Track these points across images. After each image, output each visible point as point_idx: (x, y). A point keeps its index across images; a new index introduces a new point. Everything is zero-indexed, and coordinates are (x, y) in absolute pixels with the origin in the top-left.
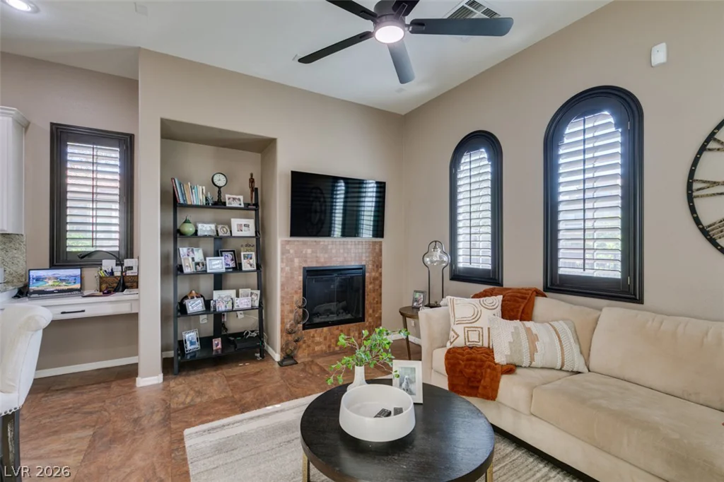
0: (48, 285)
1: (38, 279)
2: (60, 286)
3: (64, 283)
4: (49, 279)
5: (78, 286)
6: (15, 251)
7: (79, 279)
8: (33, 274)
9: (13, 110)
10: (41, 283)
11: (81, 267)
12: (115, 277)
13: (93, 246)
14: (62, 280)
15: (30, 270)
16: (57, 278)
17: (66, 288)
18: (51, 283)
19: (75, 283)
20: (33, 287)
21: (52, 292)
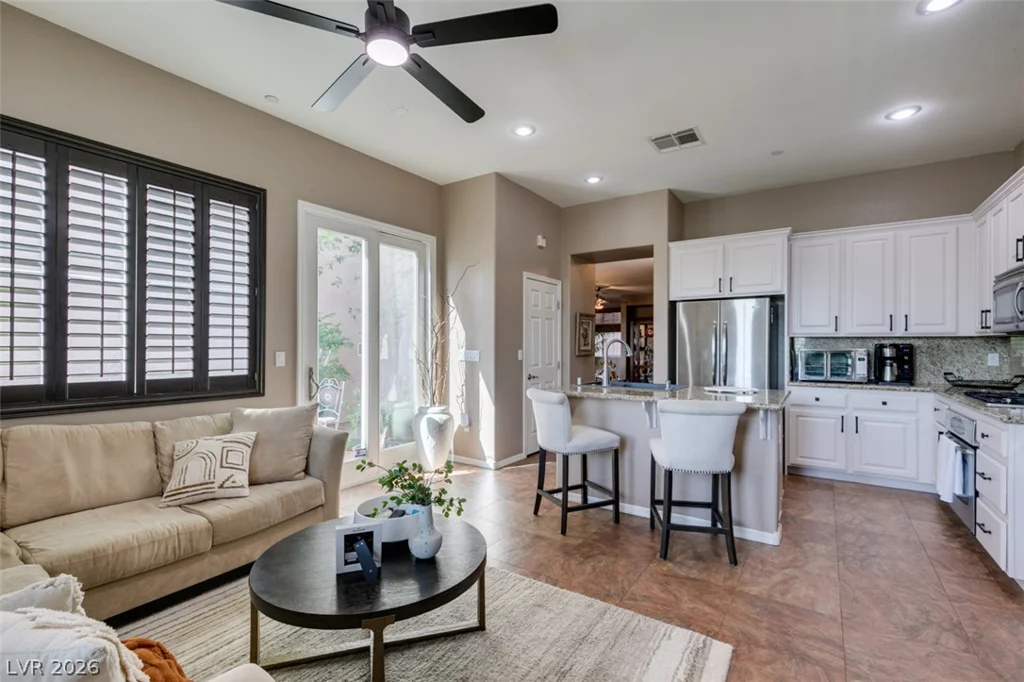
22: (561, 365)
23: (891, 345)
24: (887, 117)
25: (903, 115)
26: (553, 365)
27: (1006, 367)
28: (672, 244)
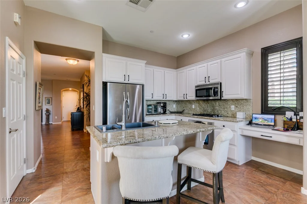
0: (259, 121)
1: (256, 118)
2: (264, 122)
3: (266, 122)
4: (260, 119)
5: (273, 124)
6: (249, 106)
7: (273, 121)
8: (254, 116)
9: (245, 49)
10: (256, 120)
11: (275, 114)
12: (293, 122)
13: (280, 104)
14: (265, 120)
15: (253, 114)
16: (263, 119)
17: (267, 124)
18: (261, 120)
19: (271, 122)
20: (254, 121)
21: (261, 125)
22: (26, 118)
23: (163, 103)
24: (182, 36)
25: (186, 36)
26: (22, 118)
27: (176, 108)
28: (104, 54)
